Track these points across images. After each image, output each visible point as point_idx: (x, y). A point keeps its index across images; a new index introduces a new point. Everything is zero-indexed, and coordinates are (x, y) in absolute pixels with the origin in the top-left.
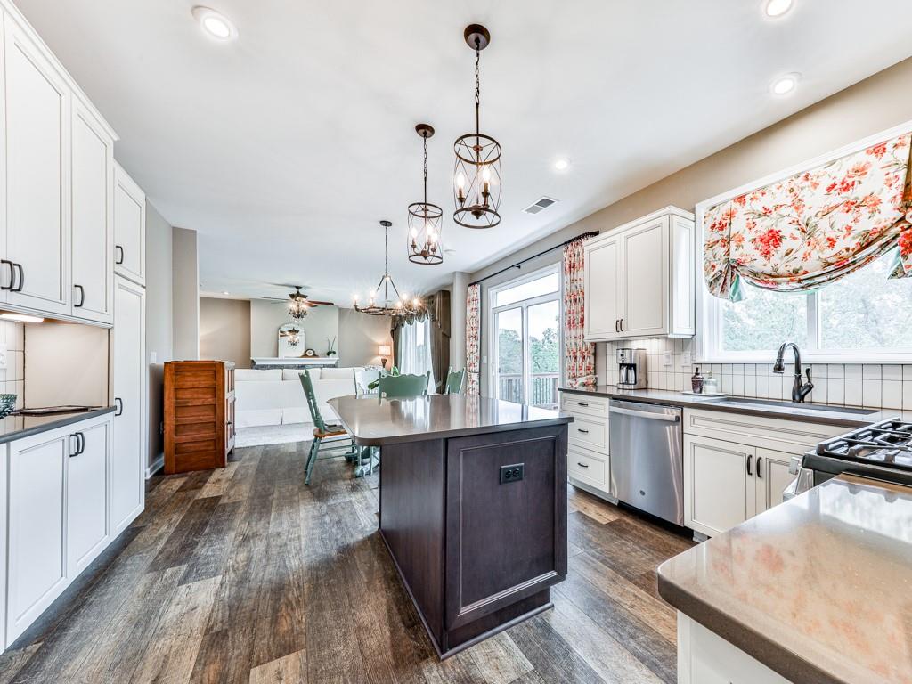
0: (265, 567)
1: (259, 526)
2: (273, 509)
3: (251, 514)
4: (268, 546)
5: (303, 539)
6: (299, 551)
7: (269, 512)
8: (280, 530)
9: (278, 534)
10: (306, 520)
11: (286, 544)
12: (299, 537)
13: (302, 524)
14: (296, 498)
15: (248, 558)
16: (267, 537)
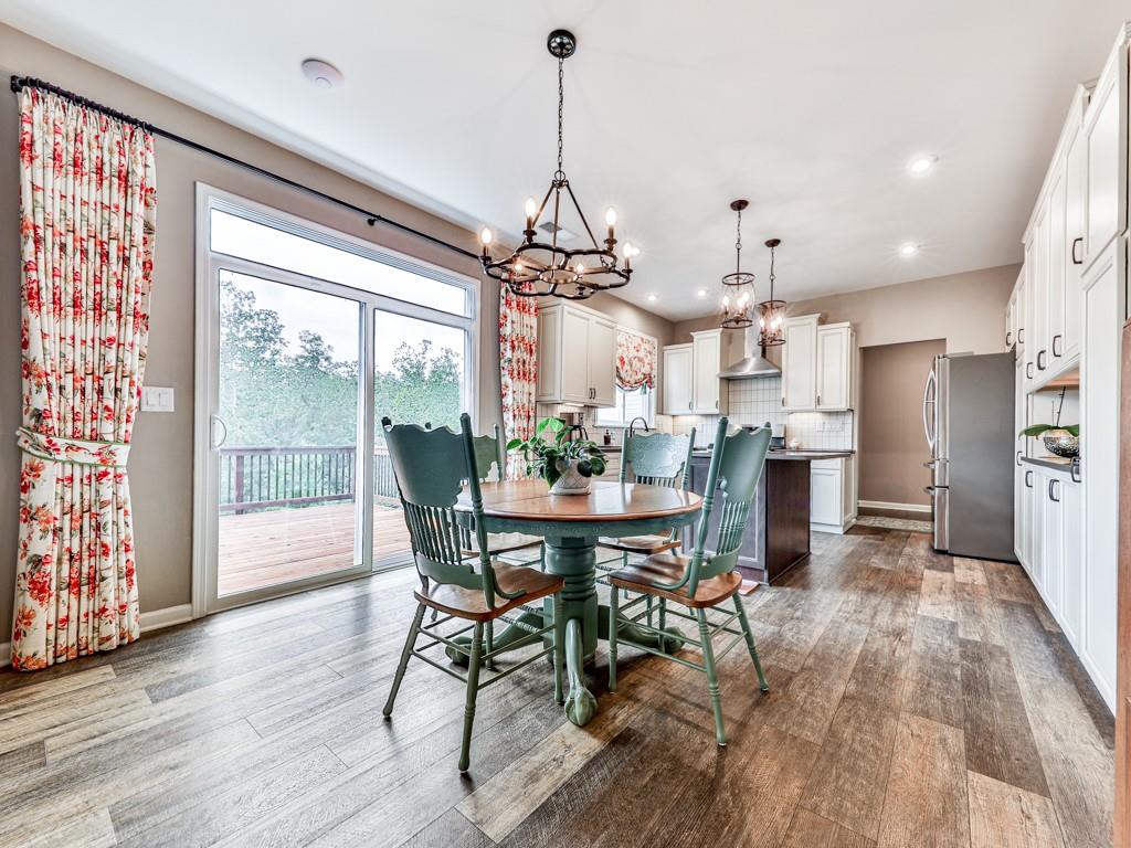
0: (879, 604)
1: (881, 643)
2: (853, 659)
3: (890, 669)
4: (873, 617)
5: (837, 608)
6: (846, 602)
7: (863, 657)
8: (856, 626)
9: (859, 622)
10: (820, 623)
11: (855, 611)
12: (840, 610)
13: (828, 621)
14: (810, 661)
15: (894, 616)
16: (872, 625)
